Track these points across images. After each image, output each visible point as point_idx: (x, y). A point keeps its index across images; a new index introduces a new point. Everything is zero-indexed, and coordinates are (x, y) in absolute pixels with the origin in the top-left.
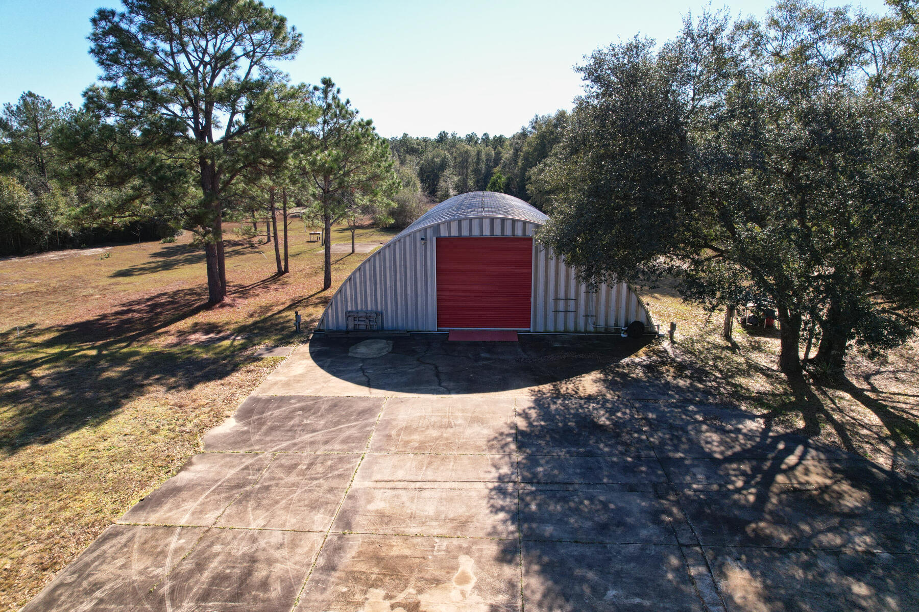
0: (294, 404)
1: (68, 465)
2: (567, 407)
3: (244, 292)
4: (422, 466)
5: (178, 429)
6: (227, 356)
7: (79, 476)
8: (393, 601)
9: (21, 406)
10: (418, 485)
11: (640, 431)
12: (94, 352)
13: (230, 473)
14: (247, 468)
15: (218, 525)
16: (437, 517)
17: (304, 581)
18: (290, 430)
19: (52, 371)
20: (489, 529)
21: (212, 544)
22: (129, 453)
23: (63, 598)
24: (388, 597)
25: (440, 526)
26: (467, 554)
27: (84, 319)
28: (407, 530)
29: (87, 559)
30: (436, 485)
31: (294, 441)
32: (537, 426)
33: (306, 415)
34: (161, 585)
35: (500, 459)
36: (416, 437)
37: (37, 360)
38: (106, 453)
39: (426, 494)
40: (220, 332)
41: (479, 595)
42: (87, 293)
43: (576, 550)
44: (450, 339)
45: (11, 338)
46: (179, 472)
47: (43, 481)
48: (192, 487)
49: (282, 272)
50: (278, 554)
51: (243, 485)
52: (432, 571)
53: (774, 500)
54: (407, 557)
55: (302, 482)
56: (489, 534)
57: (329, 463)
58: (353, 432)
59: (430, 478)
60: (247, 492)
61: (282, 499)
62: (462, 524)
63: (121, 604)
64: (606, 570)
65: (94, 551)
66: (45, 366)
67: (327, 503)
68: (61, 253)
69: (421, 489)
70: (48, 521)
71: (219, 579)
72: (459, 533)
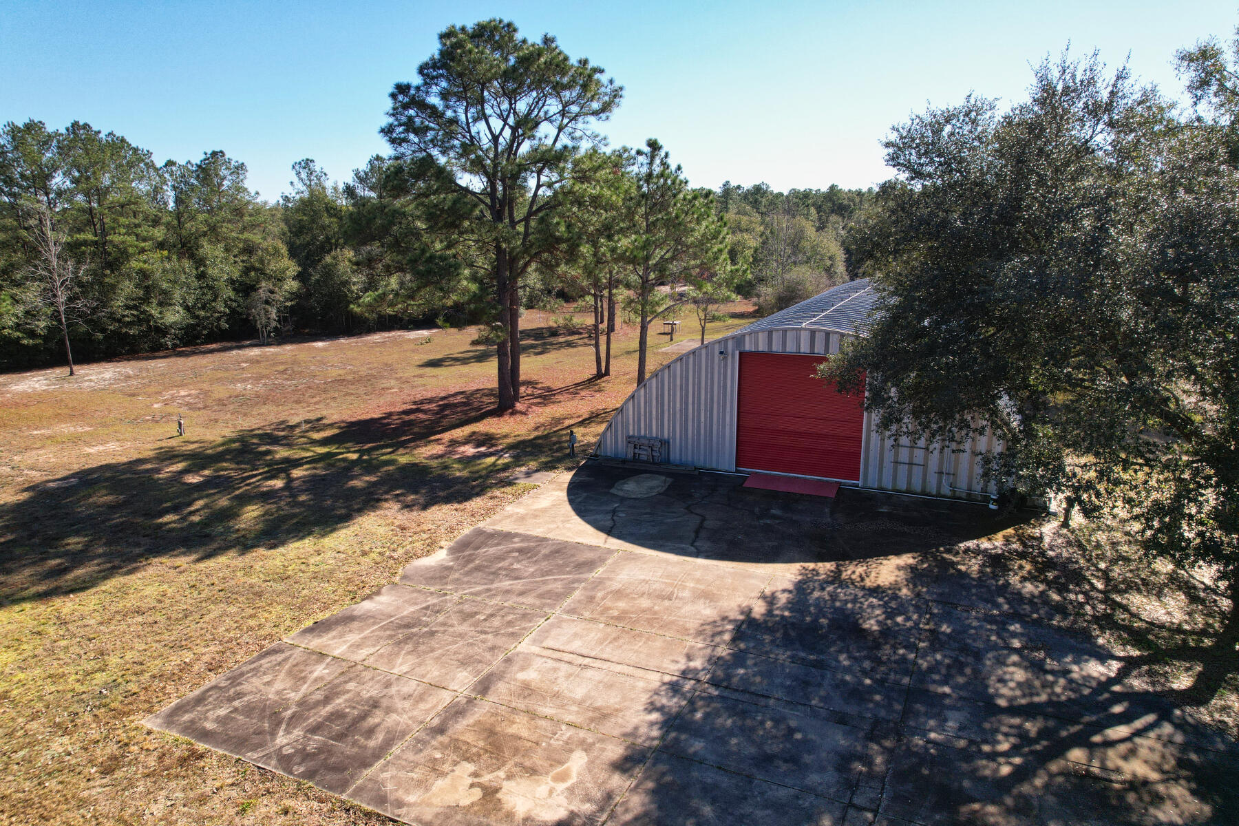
0: (516, 543)
1: (277, 574)
2: (834, 597)
3: (548, 396)
4: (605, 640)
5: (387, 553)
6: (481, 477)
7: (280, 587)
8: (476, 780)
9: (268, 507)
10: (587, 661)
11: (911, 647)
12: (354, 456)
13: (408, 610)
14: (427, 608)
15: (365, 663)
16: (580, 703)
17: (407, 738)
18: (493, 573)
19: (309, 472)
20: (629, 729)
21: (350, 680)
22: (331, 572)
23: (211, 699)
24: (475, 775)
25: (578, 713)
26: (586, 750)
27: (368, 417)
28: (540, 709)
29: (244, 669)
30: (605, 665)
31: (489, 587)
32: (777, 616)
33: (520, 558)
34: (286, 709)
35: (700, 649)
36: (622, 605)
37: (302, 459)
38: (312, 568)
39: (589, 673)
40: (493, 445)
41: (566, 798)
42: (388, 385)
43: (710, 777)
44: (747, 484)
45: (297, 430)
46: (363, 600)
47: (252, 586)
48: (365, 618)
49: (601, 374)
50: (400, 704)
51: (413, 626)
52: (537, 759)
53: (1038, 782)
54: (520, 738)
55: (471, 634)
56: (625, 735)
57: (510, 617)
58: (558, 587)
59: (604, 656)
60: (412, 633)
61: (439, 648)
62: (602, 716)
63: (248, 717)
64: (730, 810)
65: (254, 662)
66: (305, 467)
67: (480, 662)
68: (386, 334)
69: (586, 667)
70: (236, 625)
71: (337, 715)
72: (592, 726)
